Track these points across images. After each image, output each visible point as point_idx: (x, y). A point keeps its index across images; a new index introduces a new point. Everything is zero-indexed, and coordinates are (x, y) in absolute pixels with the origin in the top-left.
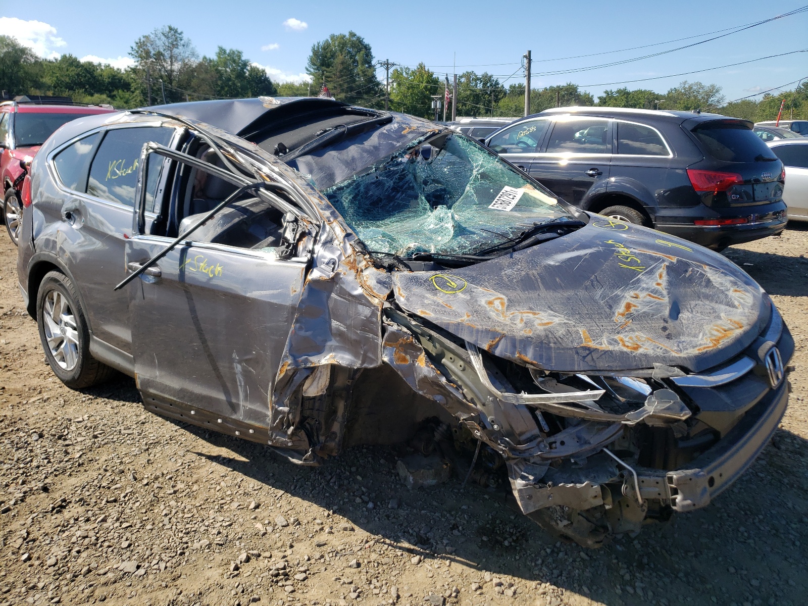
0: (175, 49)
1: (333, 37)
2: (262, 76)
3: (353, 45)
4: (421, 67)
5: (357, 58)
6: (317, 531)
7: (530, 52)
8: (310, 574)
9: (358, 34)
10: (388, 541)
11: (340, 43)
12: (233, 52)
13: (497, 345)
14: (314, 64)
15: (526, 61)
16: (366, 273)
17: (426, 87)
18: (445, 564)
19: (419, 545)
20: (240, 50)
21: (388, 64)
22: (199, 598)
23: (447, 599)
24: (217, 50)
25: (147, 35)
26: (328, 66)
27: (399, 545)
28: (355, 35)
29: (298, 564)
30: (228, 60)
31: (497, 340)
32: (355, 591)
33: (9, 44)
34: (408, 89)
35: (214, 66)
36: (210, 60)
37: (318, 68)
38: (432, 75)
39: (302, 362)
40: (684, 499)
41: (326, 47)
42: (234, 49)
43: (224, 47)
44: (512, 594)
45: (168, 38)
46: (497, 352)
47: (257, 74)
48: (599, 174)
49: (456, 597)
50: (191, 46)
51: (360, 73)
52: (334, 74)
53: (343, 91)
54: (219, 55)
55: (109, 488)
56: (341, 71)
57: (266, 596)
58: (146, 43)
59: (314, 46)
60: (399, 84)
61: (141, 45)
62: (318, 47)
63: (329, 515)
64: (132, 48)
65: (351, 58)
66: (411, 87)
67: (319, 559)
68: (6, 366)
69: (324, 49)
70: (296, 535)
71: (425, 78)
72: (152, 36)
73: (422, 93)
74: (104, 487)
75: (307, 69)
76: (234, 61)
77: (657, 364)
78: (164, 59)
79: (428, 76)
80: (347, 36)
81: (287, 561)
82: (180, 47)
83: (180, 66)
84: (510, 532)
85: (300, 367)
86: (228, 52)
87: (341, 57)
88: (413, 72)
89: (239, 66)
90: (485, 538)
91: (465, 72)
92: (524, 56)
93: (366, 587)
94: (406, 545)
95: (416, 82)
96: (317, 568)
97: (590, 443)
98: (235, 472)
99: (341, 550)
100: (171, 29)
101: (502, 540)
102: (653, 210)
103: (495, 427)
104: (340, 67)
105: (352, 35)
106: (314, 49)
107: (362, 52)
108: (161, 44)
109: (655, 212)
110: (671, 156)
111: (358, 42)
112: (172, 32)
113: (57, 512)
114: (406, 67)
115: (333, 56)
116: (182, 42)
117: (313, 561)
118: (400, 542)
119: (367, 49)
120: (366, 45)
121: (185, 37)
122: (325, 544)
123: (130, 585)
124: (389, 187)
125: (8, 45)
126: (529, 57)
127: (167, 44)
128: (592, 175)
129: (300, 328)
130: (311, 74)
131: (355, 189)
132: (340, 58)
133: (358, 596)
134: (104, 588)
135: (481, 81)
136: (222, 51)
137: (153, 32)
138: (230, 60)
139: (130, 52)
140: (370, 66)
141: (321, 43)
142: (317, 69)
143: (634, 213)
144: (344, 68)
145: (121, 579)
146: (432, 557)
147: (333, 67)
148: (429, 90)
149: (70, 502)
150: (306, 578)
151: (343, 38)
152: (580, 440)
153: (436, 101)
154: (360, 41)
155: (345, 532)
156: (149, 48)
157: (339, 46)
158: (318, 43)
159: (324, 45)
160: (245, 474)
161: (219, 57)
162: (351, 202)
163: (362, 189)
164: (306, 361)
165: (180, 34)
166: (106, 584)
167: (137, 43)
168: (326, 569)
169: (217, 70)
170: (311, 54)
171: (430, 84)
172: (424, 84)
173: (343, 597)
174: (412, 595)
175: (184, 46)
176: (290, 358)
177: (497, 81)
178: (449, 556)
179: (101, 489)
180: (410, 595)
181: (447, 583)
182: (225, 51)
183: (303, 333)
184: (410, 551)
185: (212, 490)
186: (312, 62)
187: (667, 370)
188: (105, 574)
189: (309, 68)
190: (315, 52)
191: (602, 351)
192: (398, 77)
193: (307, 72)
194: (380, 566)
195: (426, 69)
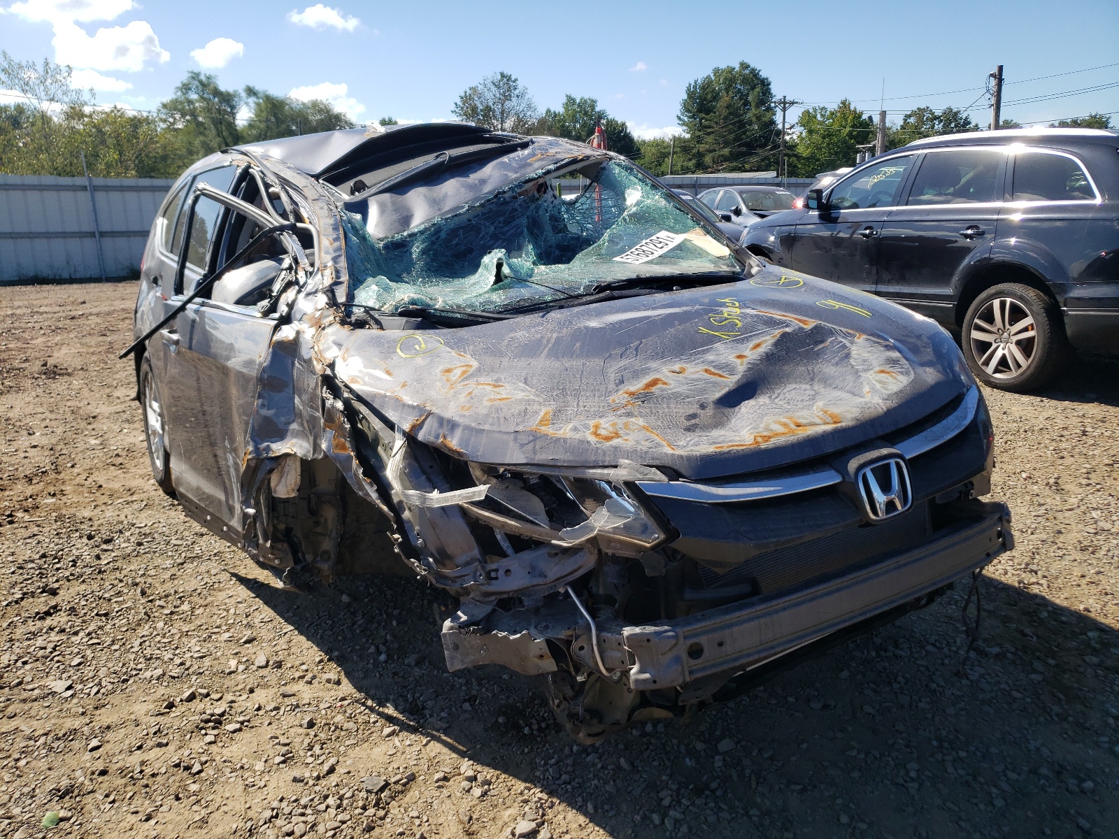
0: (507, 102)
1: (716, 71)
2: (621, 132)
3: (745, 81)
4: (845, 104)
5: (750, 98)
6: (294, 679)
7: (1001, 68)
8: (247, 726)
9: (752, 65)
10: (369, 703)
11: (726, 78)
12: (583, 103)
13: (421, 426)
14: (688, 111)
15: (993, 82)
16: (328, 330)
17: (850, 135)
18: (422, 742)
19: (407, 714)
20: (594, 98)
21: (785, 103)
22: (103, 732)
23: (392, 785)
24: (564, 100)
25: (474, 86)
26: (708, 112)
27: (381, 709)
28: (749, 66)
29: (242, 712)
30: (577, 112)
31: (423, 418)
32: (283, 755)
33: (322, 110)
34: (824, 138)
35: (559, 121)
36: (555, 112)
37: (694, 115)
38: (860, 116)
39: (264, 450)
40: (641, 671)
41: (707, 85)
42: (586, 97)
43: (573, 96)
44: (480, 794)
45: (498, 87)
46: (421, 436)
47: (615, 129)
48: (981, 234)
49: (404, 785)
50: (527, 96)
51: (754, 119)
52: (716, 123)
53: (726, 144)
54: (566, 106)
55: (109, 600)
56: (726, 118)
57: (178, 743)
58: (472, 96)
59: (690, 85)
60: (810, 132)
61: (466, 99)
62: (695, 87)
63: (321, 661)
64: (456, 104)
65: (741, 99)
66: (828, 134)
67: (271, 711)
68: (121, 464)
69: (703, 88)
70: (266, 680)
71: (849, 121)
72: (480, 87)
73: (845, 142)
74: (104, 599)
75: (679, 118)
76: (586, 113)
77: (627, 461)
78: (494, 116)
79: (854, 118)
80: (737, 69)
81: (231, 707)
82: (514, 99)
83: (512, 123)
84: (543, 717)
85: (261, 457)
86: (578, 101)
87: (727, 99)
88: (832, 114)
89: (593, 120)
90: (501, 720)
91: (915, 109)
92: (991, 75)
93: (301, 753)
94: (390, 710)
95: (836, 127)
96: (260, 721)
97: (546, 577)
98: (257, 599)
99: (304, 705)
100: (503, 75)
101: (523, 725)
102: (1063, 289)
103: (420, 541)
104: (725, 113)
105: (744, 66)
106: (689, 89)
107: (757, 90)
108: (491, 96)
109: (1065, 292)
110: (1098, 200)
111: (751, 76)
112: (505, 79)
113: (39, 619)
114: (821, 106)
115: (716, 97)
116: (516, 92)
117: (261, 713)
118: (384, 706)
119: (765, 84)
120: (764, 79)
121: (521, 84)
122: (294, 695)
123: (48, 706)
124: (487, 233)
125: (320, 111)
126: (999, 77)
127: (498, 95)
128: (970, 236)
129: (263, 405)
130: (684, 124)
131: (433, 235)
132: (725, 99)
133: (284, 762)
134: (21, 705)
135: (941, 121)
136: (570, 101)
137: (482, 82)
138: (580, 112)
139: (453, 109)
140: (769, 109)
141: (699, 81)
142: (693, 117)
143: (1032, 294)
144: (730, 113)
145: (43, 698)
146: (413, 730)
147: (715, 113)
148: (855, 138)
149: (61, 610)
150: (240, 730)
151: (731, 72)
152: (533, 571)
153: (864, 153)
154: (755, 74)
155: (327, 684)
156: (476, 103)
157: (724, 83)
158: (696, 82)
159: (702, 83)
160: (266, 603)
161: (567, 110)
162: (424, 252)
163: (443, 235)
164: (268, 449)
165: (514, 81)
166: (24, 701)
167: (462, 98)
168: (270, 724)
169: (563, 126)
170: (685, 97)
171: (857, 128)
172: (848, 129)
173: (264, 759)
174: (349, 772)
175: (518, 96)
176: (251, 443)
177: (966, 118)
178: (434, 733)
179: (102, 600)
180: (346, 771)
181: (405, 766)
182: (574, 100)
183: (265, 412)
184: (390, 719)
185: (215, 617)
186: (686, 107)
187: (637, 471)
188: (33, 690)
189: (682, 117)
190: (691, 94)
191: (552, 438)
192: (808, 122)
193: (678, 121)
194: (338, 731)
195: (852, 108)
